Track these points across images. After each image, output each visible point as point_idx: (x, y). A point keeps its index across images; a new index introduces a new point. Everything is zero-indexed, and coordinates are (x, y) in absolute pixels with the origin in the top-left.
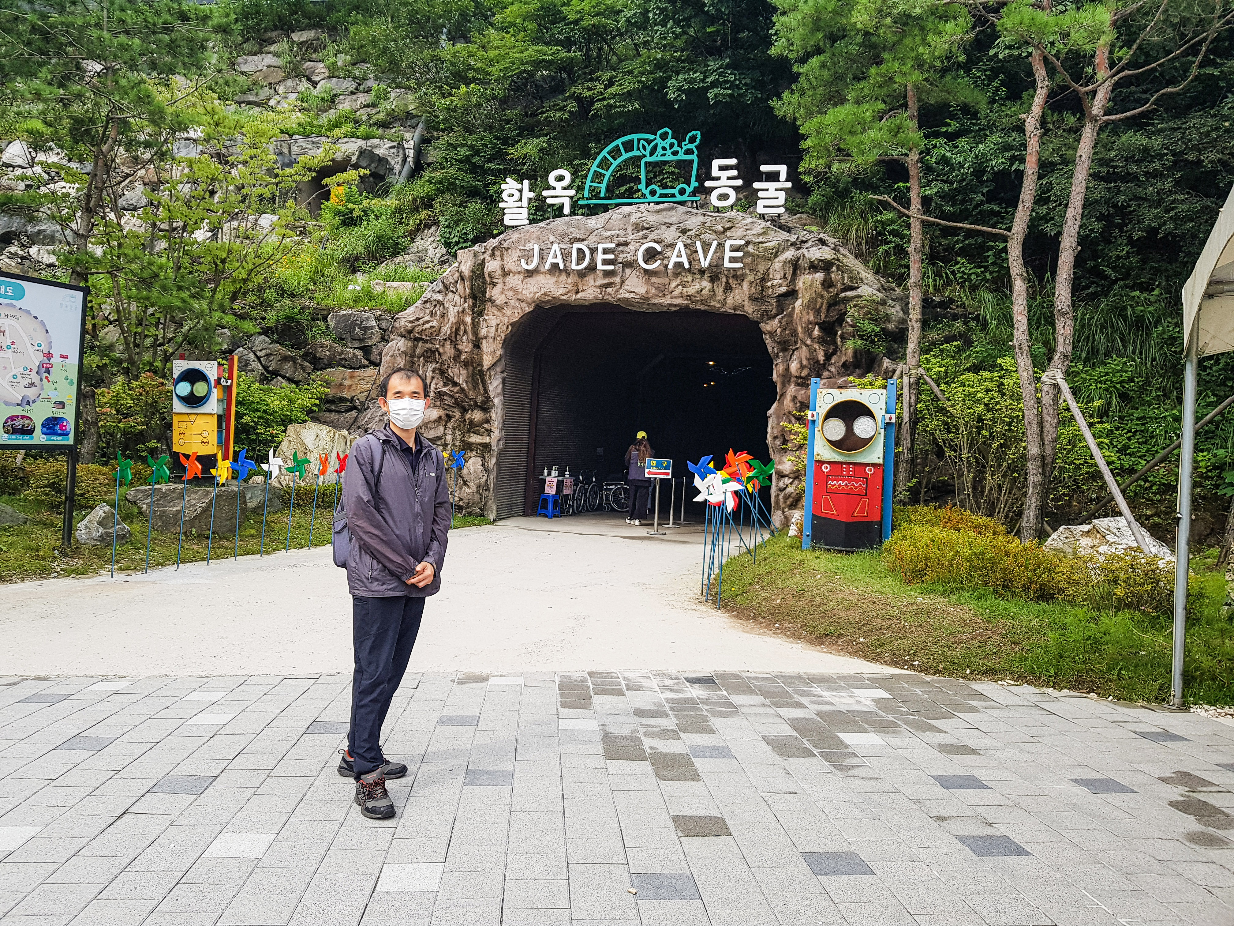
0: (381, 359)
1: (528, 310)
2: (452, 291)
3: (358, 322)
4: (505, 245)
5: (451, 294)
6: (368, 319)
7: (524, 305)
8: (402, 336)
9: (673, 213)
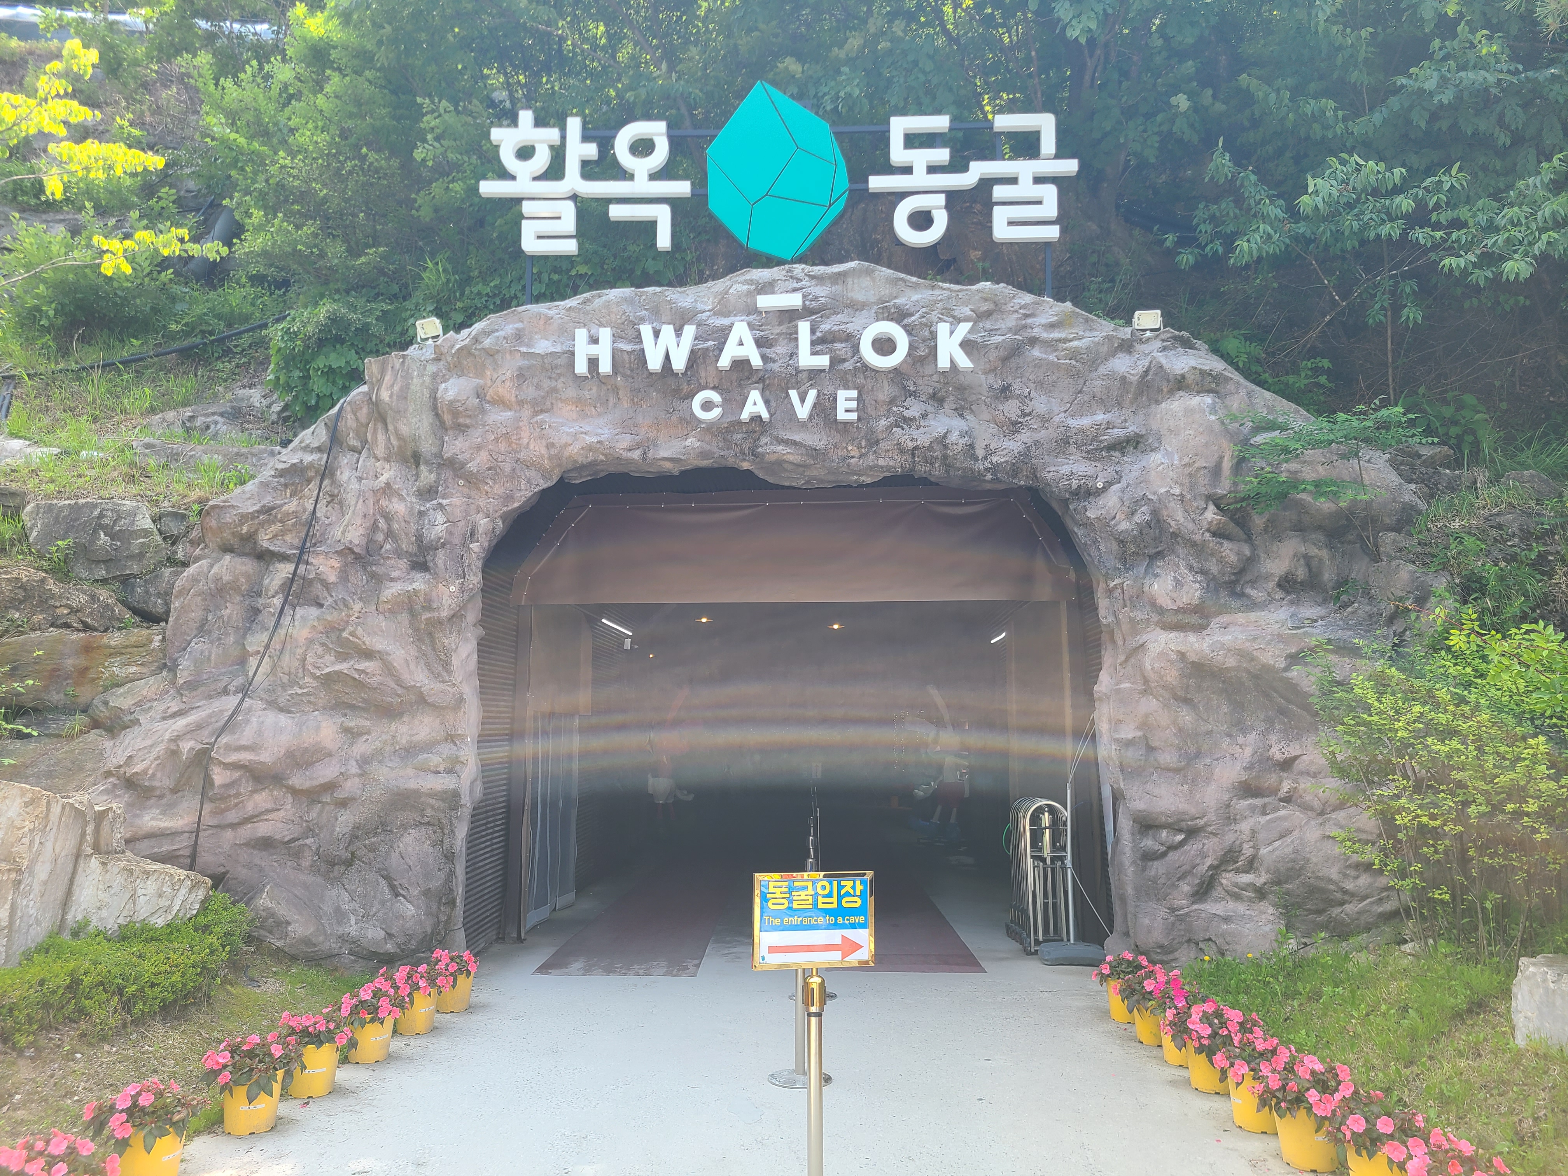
0: (167, 604)
1: (544, 485)
2: (353, 450)
3: (106, 521)
4: (487, 342)
5: (350, 454)
6: (133, 514)
7: (531, 473)
8: (227, 549)
9: (866, 281)
